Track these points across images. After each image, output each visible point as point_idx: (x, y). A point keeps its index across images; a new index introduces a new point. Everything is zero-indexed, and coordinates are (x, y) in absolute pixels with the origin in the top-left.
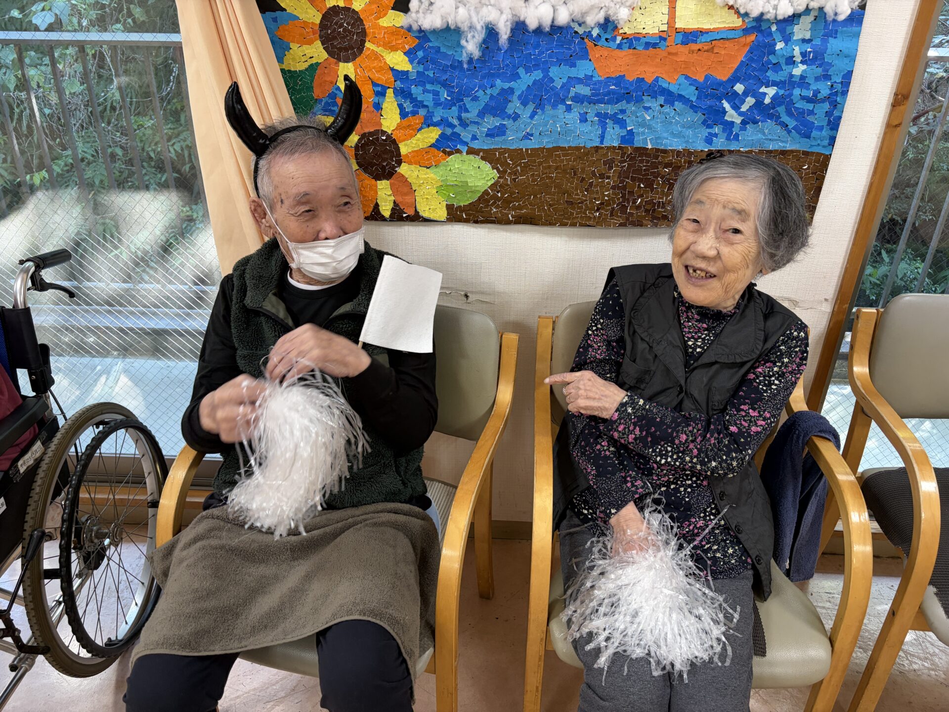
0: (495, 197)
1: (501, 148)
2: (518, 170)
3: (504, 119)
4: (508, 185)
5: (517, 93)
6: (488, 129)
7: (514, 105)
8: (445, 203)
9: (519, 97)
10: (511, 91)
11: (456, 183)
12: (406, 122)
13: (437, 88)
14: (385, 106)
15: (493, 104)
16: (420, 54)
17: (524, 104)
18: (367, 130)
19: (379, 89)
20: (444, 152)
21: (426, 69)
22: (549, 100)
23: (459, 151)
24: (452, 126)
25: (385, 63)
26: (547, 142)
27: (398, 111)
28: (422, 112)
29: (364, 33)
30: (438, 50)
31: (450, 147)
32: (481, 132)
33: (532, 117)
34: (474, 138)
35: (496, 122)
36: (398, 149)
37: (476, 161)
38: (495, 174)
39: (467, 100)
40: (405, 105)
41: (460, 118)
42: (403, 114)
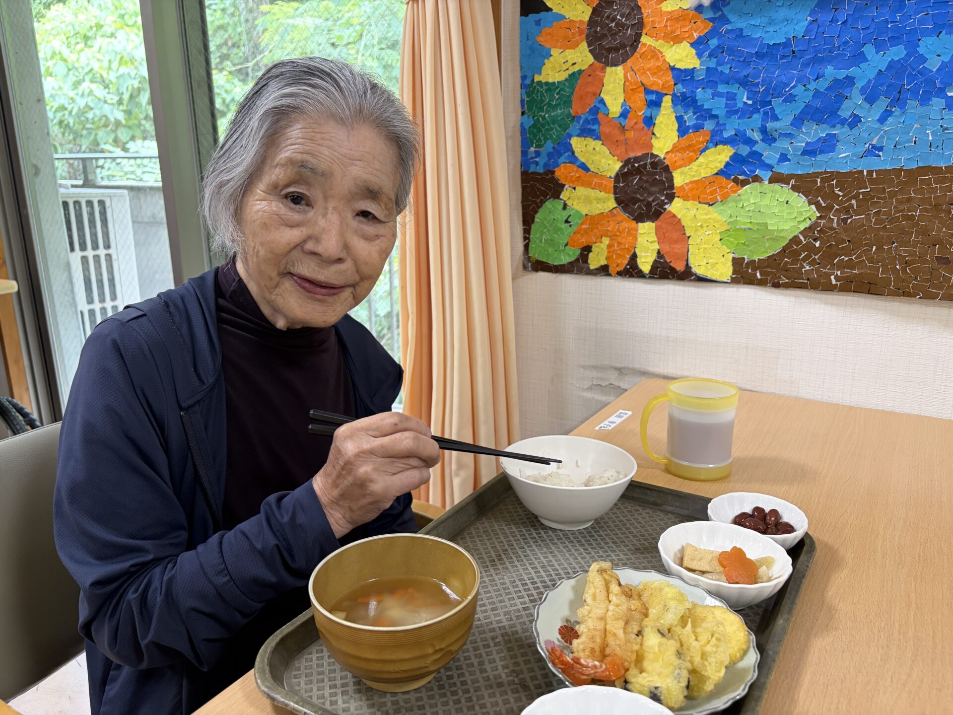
0: (810, 248)
1: (826, 172)
2: (852, 206)
3: (834, 126)
4: (833, 229)
5: (859, 84)
6: (807, 144)
7: (855, 103)
8: (731, 256)
9: (863, 91)
10: (850, 81)
11: (749, 226)
12: (685, 141)
13: (734, 89)
14: (659, 120)
15: (818, 104)
16: (714, 42)
17: (871, 99)
18: (632, 155)
19: (653, 97)
20: (736, 181)
21: (719, 64)
22: (914, 92)
23: (757, 179)
24: (750, 142)
25: (665, 61)
26: (906, 161)
27: (676, 126)
28: (709, 125)
29: (640, 24)
30: (739, 34)
31: (744, 173)
32: (795, 149)
33: (882, 120)
34: (784, 158)
35: (822, 131)
36: (671, 179)
37: (784, 192)
38: (813, 212)
39: (776, 102)
40: (686, 117)
41: (763, 131)
42: (683, 130)
